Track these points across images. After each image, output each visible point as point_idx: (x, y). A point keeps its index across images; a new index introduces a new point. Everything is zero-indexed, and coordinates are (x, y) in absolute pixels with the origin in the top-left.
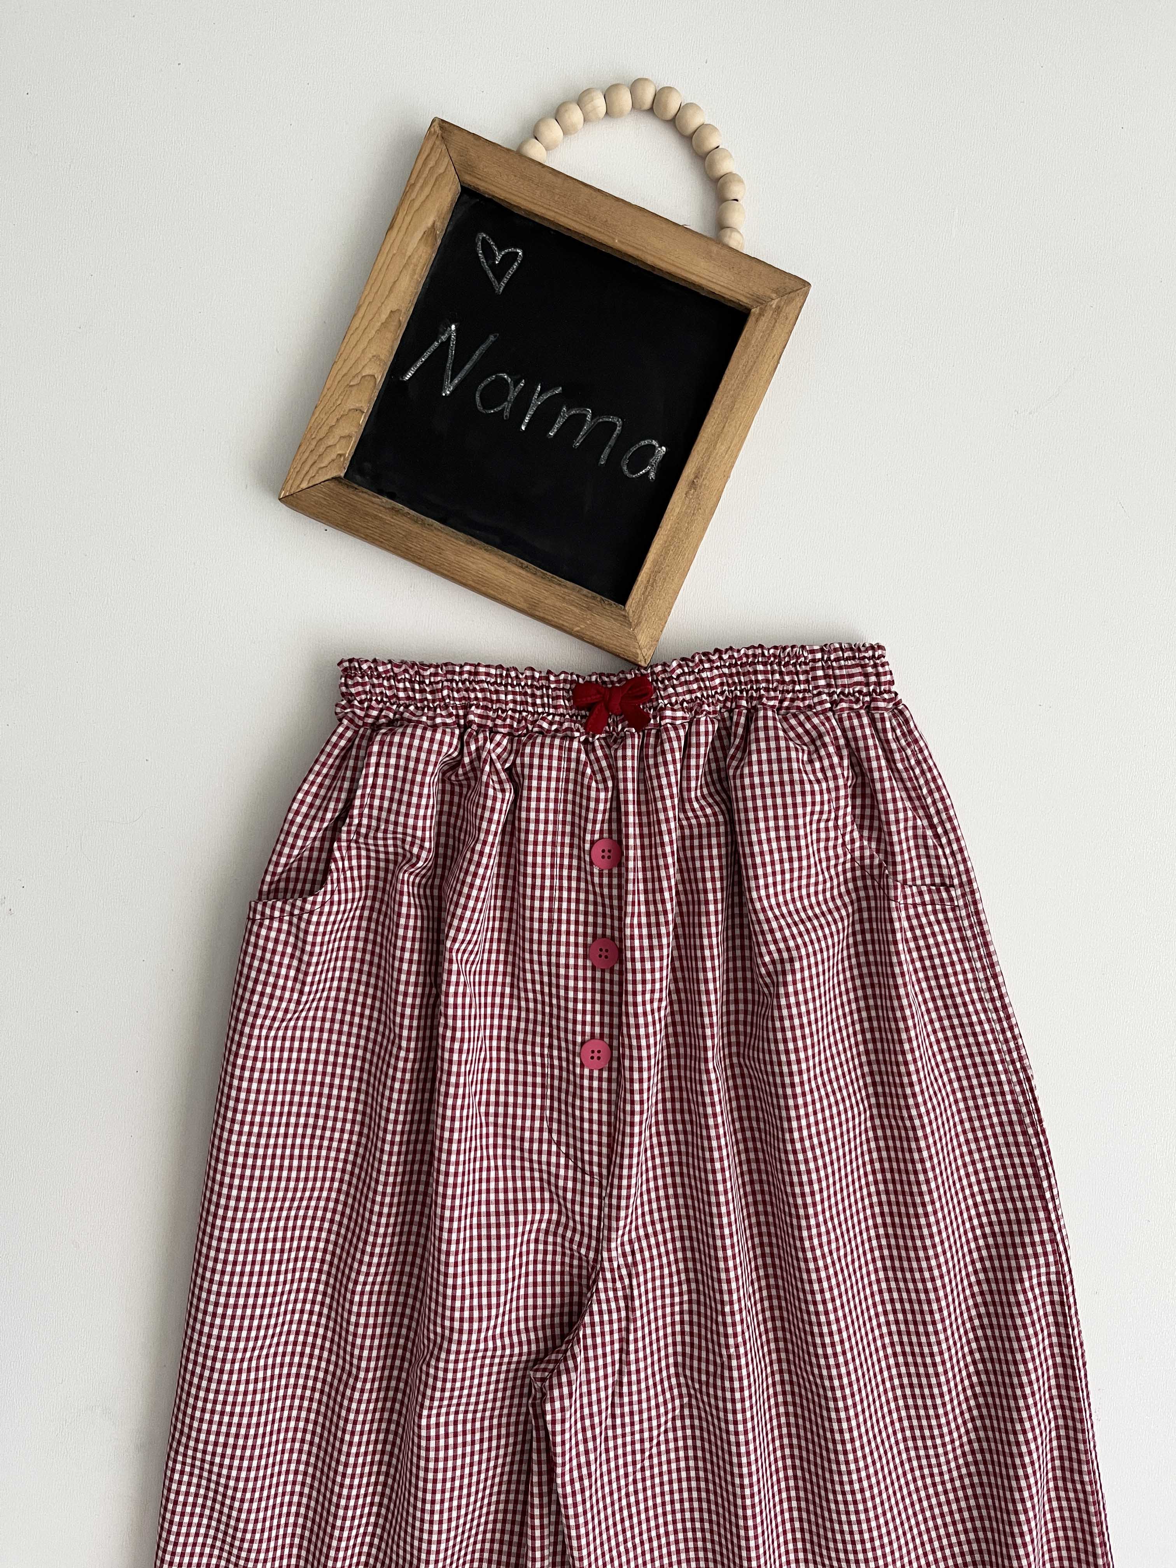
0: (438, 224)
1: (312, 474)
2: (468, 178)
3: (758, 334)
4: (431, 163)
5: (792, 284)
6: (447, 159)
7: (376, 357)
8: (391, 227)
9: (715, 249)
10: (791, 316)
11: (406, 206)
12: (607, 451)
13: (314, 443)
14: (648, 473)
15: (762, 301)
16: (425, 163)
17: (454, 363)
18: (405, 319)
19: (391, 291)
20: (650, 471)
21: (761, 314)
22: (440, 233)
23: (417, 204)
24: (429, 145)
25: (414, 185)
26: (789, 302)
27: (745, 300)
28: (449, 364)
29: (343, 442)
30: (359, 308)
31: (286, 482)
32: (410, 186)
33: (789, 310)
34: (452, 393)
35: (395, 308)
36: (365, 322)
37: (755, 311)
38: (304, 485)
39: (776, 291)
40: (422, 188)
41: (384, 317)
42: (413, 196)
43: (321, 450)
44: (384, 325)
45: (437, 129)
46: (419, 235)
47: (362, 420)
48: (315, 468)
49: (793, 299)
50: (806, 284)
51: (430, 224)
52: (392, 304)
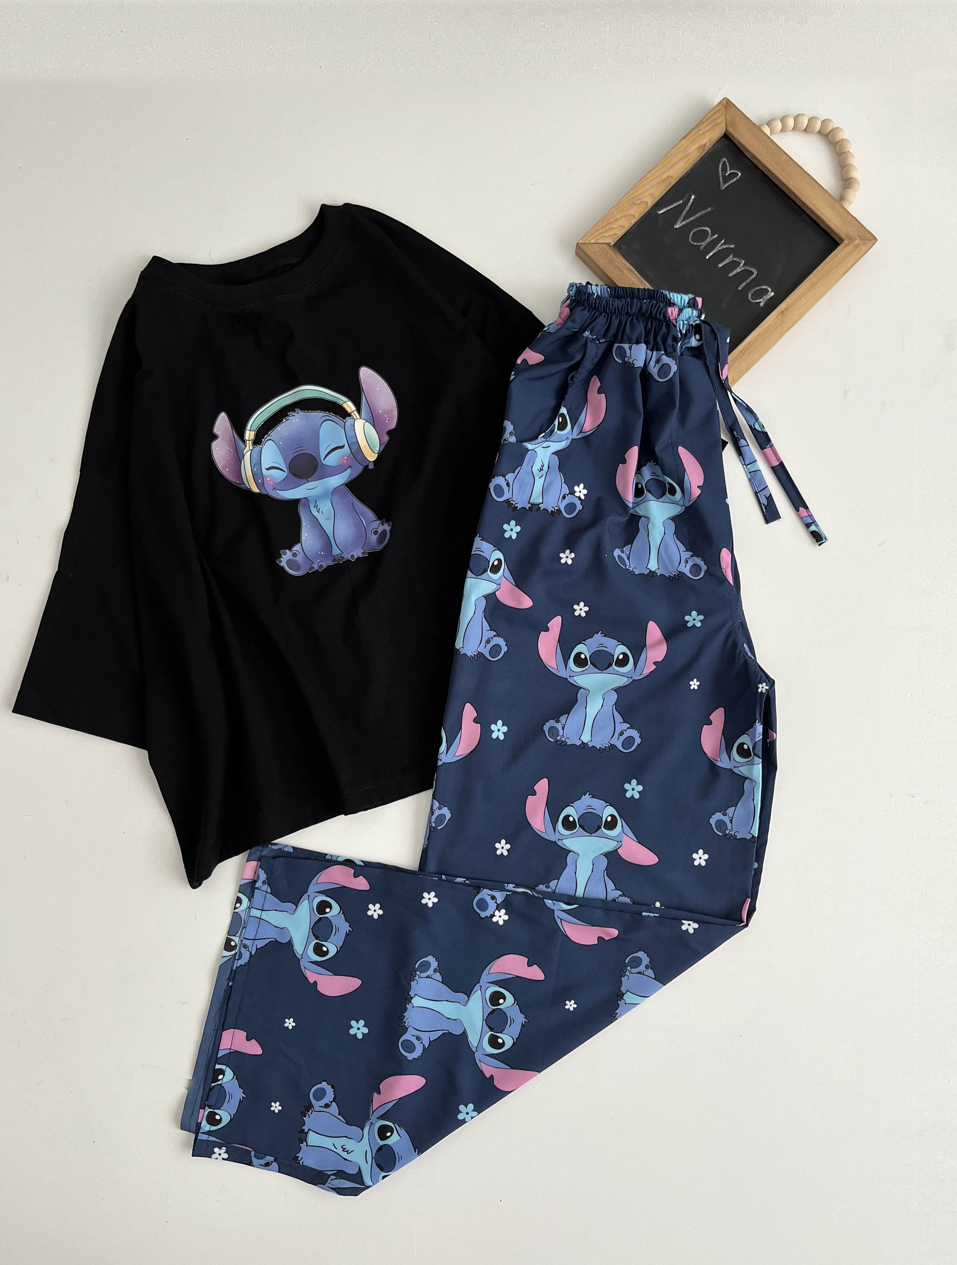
0: (707, 145)
1: (598, 237)
2: (731, 130)
3: (843, 254)
4: (716, 116)
5: (869, 237)
6: (724, 117)
7: (652, 194)
8: (684, 138)
9: (837, 205)
10: (863, 251)
11: (695, 131)
12: (744, 284)
13: (605, 223)
14: (760, 302)
15: (851, 239)
16: (712, 116)
17: (686, 214)
18: (673, 182)
19: (673, 166)
20: (762, 302)
21: (848, 245)
22: (707, 149)
23: (701, 132)
24: (718, 108)
25: (703, 123)
26: (864, 244)
27: (842, 235)
28: (684, 214)
29: (620, 228)
30: (654, 168)
31: (585, 236)
32: (701, 123)
33: (863, 248)
34: (679, 228)
35: (671, 175)
36: (654, 177)
37: (846, 242)
38: (592, 241)
39: (860, 237)
40: (706, 126)
41: (664, 176)
42: (701, 128)
43: (608, 228)
44: (663, 181)
45: (725, 103)
46: (696, 146)
47: (633, 221)
48: (602, 235)
49: (866, 244)
50: (875, 239)
51: (704, 143)
52: (670, 173)
